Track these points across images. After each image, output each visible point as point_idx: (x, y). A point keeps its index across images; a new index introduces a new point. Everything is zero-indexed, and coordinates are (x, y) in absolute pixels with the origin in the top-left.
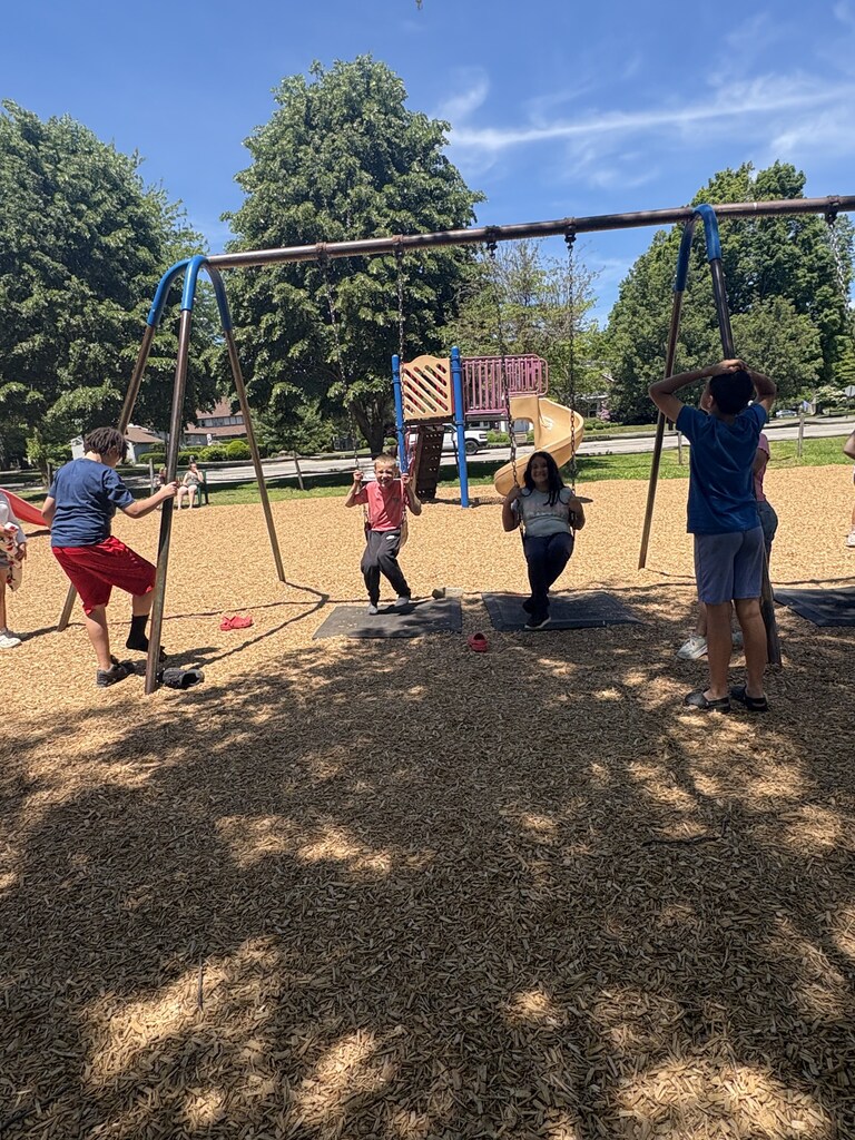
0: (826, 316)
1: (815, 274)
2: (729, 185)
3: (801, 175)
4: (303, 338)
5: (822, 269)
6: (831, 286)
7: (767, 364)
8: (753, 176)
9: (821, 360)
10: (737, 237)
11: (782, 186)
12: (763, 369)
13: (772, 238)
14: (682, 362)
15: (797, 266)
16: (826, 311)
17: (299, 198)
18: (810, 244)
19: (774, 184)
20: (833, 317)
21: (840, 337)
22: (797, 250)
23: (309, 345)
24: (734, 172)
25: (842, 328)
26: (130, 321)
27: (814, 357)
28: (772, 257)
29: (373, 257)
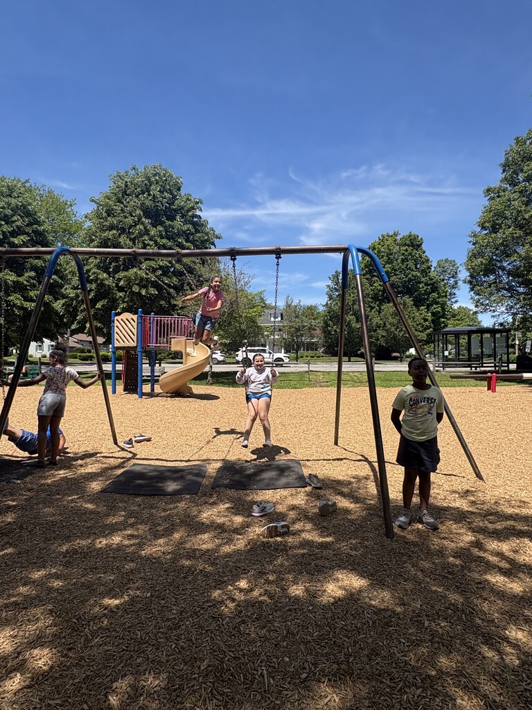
0: (435, 309)
1: (429, 287)
2: (387, 240)
3: (422, 239)
4: (105, 298)
5: (433, 284)
6: (438, 294)
7: (398, 330)
8: (398, 238)
9: (431, 329)
10: (390, 266)
11: (412, 243)
12: (397, 332)
13: (406, 267)
14: (353, 326)
15: (420, 283)
16: (435, 306)
17: (111, 228)
18: (426, 272)
19: (408, 242)
20: (438, 309)
21: (443, 320)
22: (419, 274)
23: (108, 302)
24: (390, 234)
25: (444, 314)
26: (18, 282)
27: (428, 328)
28: (407, 277)
29: (146, 260)
